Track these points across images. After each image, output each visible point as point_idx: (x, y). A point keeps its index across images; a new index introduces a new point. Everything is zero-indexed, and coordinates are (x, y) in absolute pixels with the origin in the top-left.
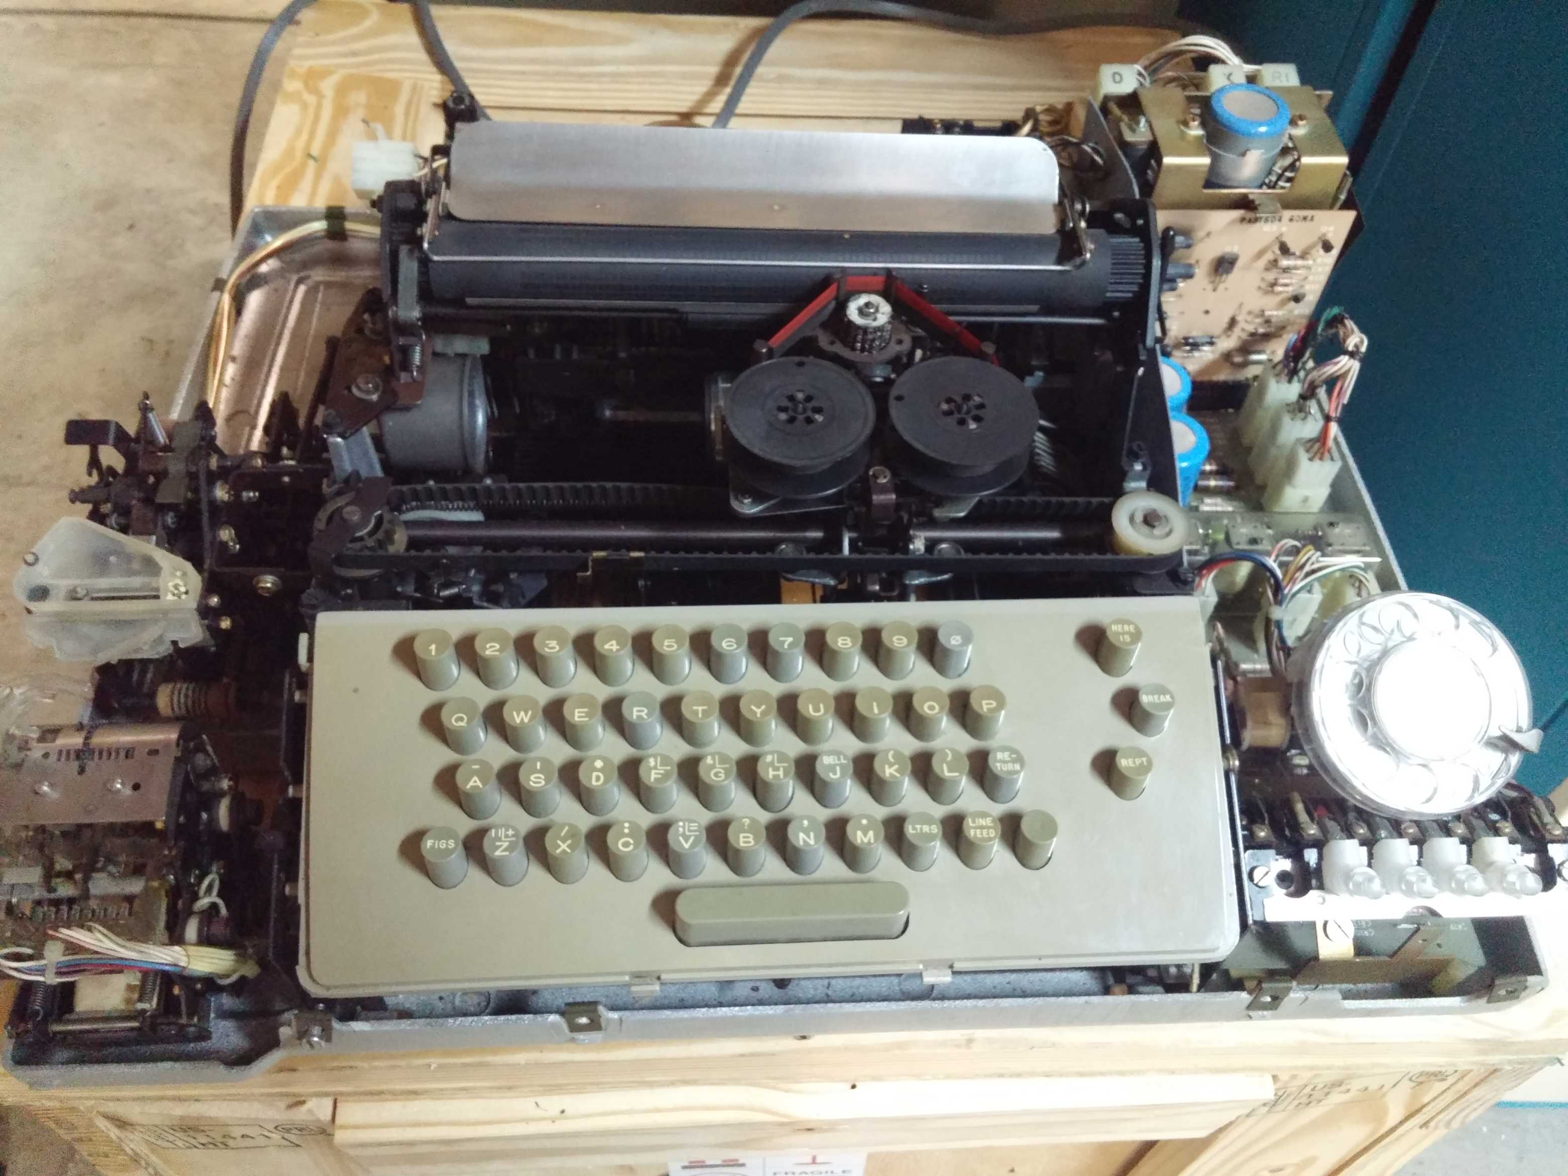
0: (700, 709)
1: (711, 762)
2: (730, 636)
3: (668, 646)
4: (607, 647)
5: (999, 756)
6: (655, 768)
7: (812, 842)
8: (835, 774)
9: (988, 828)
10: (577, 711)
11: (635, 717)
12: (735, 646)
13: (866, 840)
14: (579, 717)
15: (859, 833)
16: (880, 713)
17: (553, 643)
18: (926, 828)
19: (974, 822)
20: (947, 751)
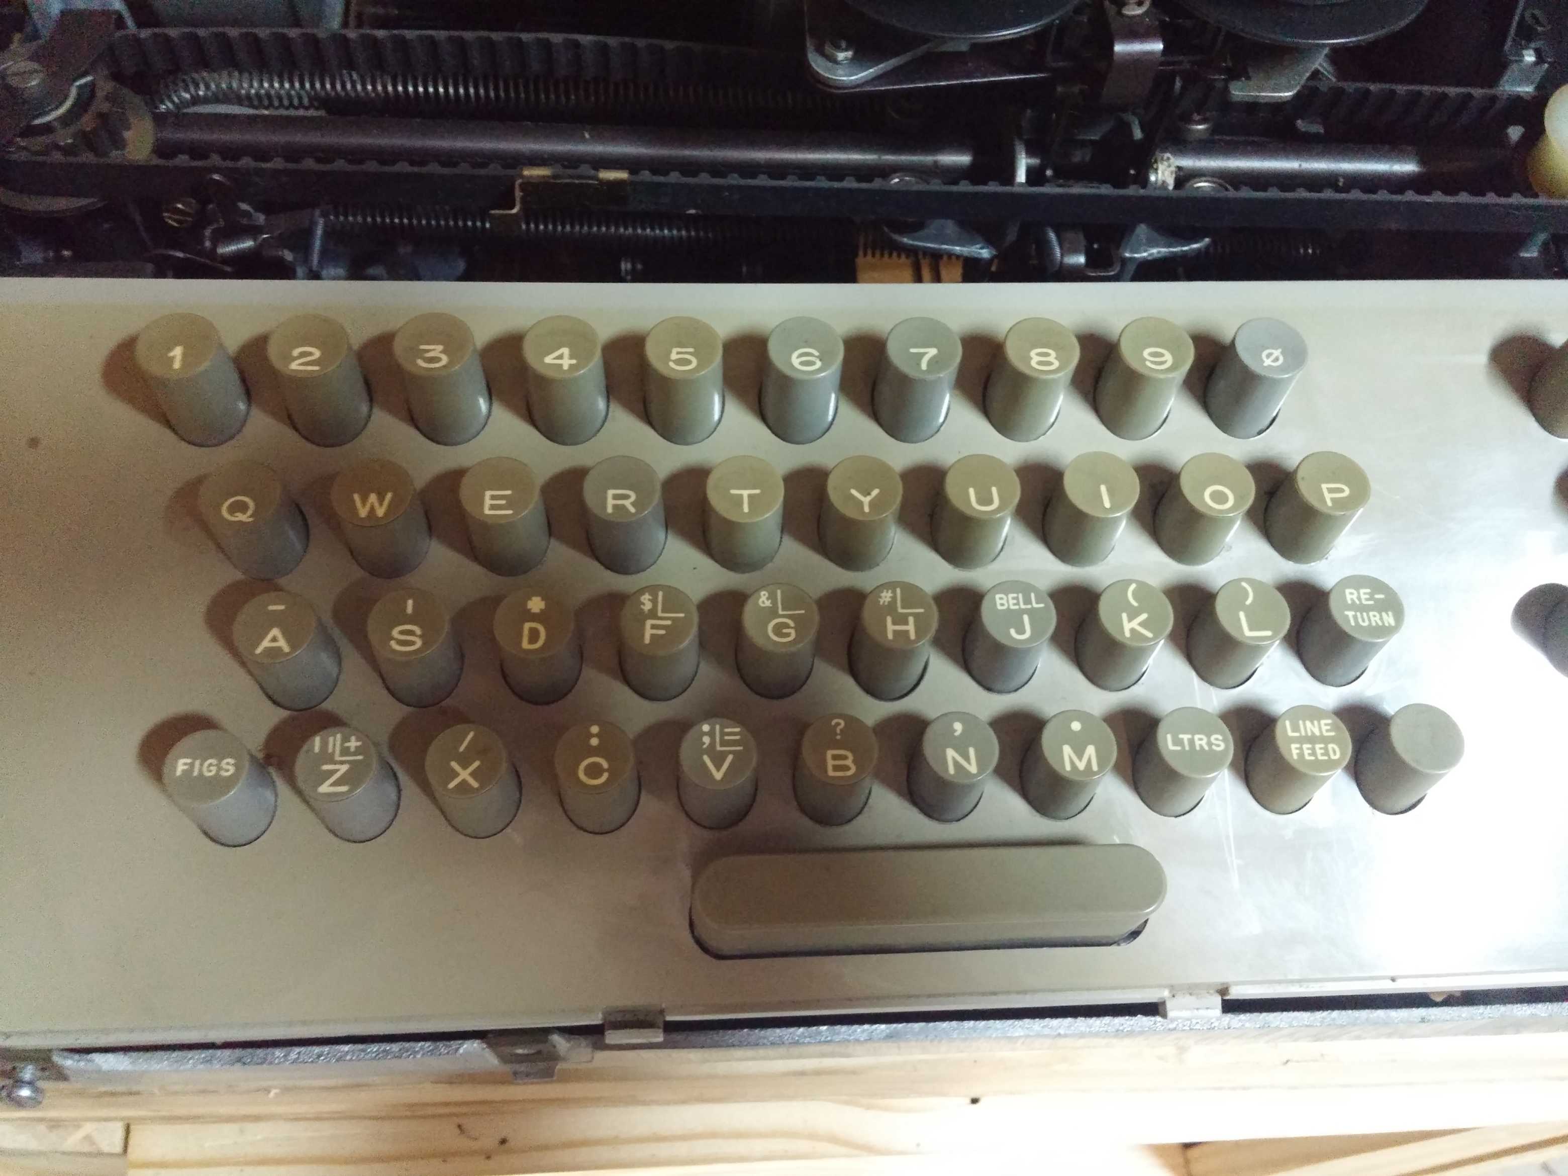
0: (745, 493)
1: (768, 603)
2: (807, 344)
3: (679, 362)
4: (548, 360)
5: (1350, 595)
6: (653, 614)
7: (973, 769)
8: (1021, 631)
9: (1325, 740)
10: (488, 494)
11: (610, 510)
12: (819, 364)
13: (1081, 766)
14: (493, 507)
15: (1067, 750)
16: (1113, 509)
17: (436, 350)
18: (1201, 741)
19: (1296, 729)
20: (1244, 584)
